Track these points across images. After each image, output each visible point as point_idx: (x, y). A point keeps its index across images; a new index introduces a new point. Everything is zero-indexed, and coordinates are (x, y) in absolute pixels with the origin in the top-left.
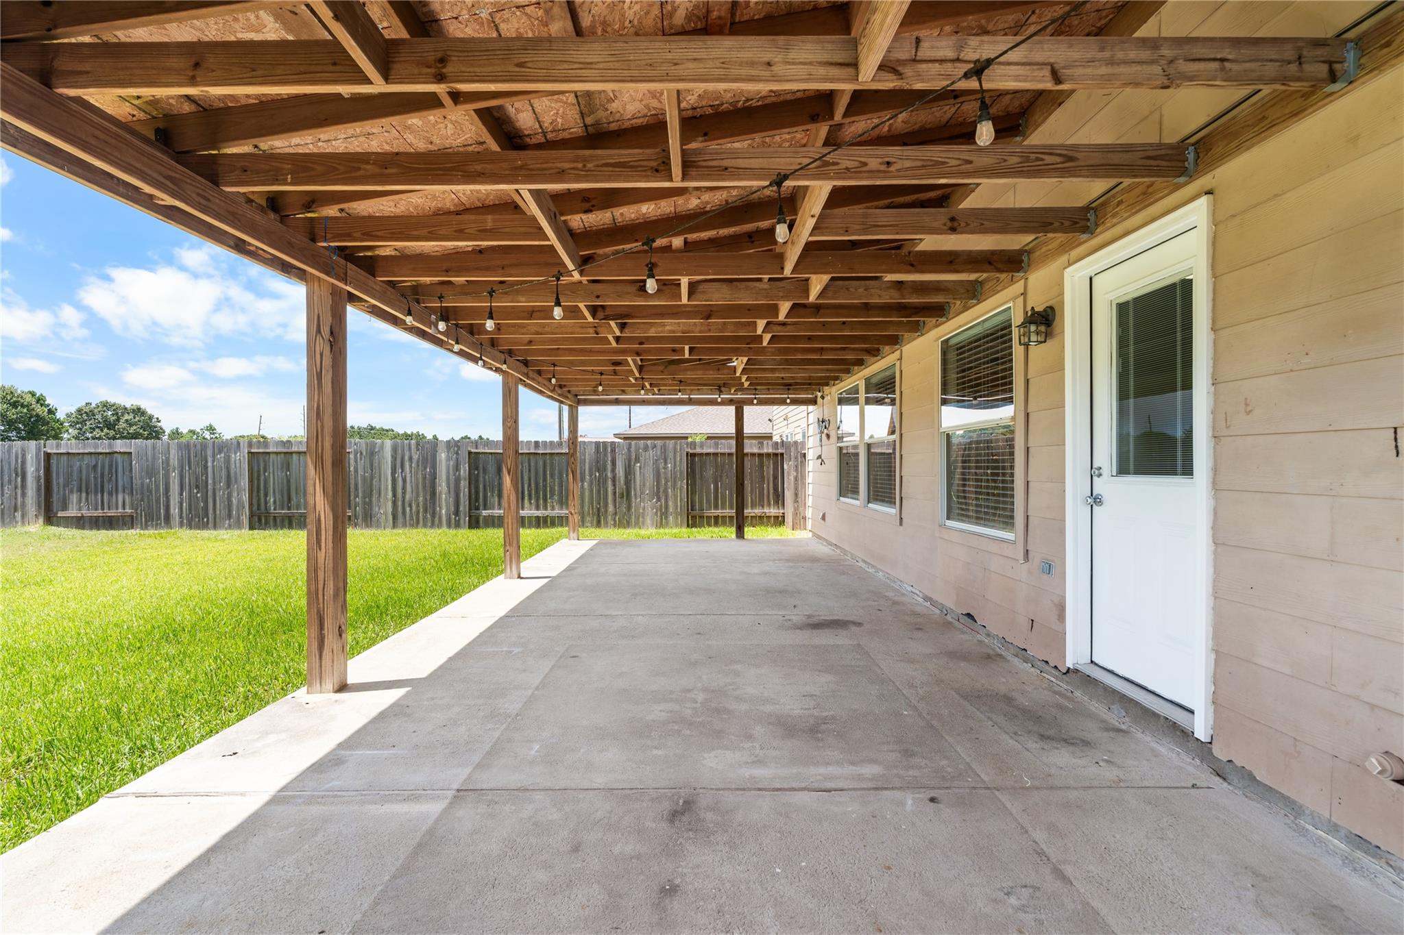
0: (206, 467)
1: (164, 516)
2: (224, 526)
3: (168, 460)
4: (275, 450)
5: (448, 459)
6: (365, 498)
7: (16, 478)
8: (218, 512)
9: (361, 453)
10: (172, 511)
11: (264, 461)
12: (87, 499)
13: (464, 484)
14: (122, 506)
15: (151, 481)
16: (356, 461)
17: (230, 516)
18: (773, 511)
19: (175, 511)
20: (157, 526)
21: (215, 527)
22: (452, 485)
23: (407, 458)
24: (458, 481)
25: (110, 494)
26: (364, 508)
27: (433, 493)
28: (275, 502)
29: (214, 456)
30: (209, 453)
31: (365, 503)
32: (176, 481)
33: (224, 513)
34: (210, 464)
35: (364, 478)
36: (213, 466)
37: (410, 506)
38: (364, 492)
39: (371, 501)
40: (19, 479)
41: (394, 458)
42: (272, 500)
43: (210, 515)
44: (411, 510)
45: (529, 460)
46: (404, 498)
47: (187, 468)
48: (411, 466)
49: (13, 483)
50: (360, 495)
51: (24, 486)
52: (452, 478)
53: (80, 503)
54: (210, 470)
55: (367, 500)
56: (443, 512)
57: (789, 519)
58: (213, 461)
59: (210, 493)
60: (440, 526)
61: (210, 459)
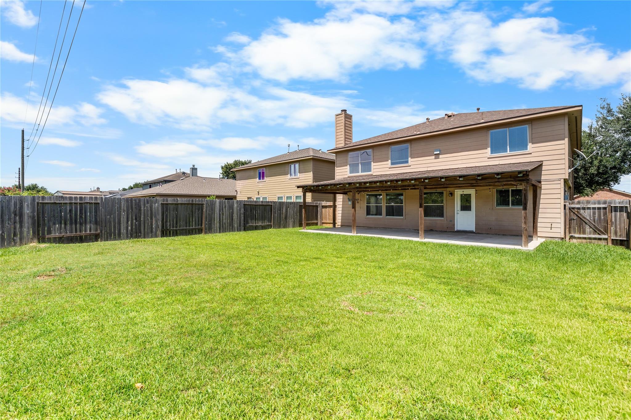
0: (140, 210)
1: (118, 234)
2: (149, 236)
3: (120, 207)
4: (171, 203)
5: (237, 207)
6: (209, 222)
7: (15, 218)
8: (146, 230)
9: (208, 205)
10: (122, 231)
11: (166, 207)
12: (65, 228)
13: (242, 215)
14: (89, 229)
15: (110, 217)
16: (206, 208)
17: (152, 232)
18: (315, 221)
19: (123, 231)
20: (115, 239)
21: (144, 237)
22: (238, 216)
23: (224, 206)
24: (240, 214)
25: (81, 224)
26: (209, 226)
27: (232, 219)
28: (170, 225)
29: (144, 205)
30: (142, 203)
31: (209, 224)
32: (125, 217)
33: (149, 231)
34: (142, 208)
35: (209, 214)
36: (144, 210)
37: (225, 224)
38: (209, 219)
39: (211, 222)
40: (18, 218)
41: (220, 206)
42: (169, 224)
43: (142, 232)
44: (225, 225)
45: (260, 207)
46: (223, 221)
47: (131, 211)
48: (225, 209)
49: (13, 220)
50: (208, 220)
51: (21, 222)
52: (239, 214)
53: (61, 230)
54: (142, 211)
55: (210, 222)
56: (236, 226)
57: (319, 223)
58: (144, 207)
59: (142, 222)
60: (235, 231)
61: (142, 206)
